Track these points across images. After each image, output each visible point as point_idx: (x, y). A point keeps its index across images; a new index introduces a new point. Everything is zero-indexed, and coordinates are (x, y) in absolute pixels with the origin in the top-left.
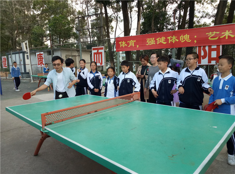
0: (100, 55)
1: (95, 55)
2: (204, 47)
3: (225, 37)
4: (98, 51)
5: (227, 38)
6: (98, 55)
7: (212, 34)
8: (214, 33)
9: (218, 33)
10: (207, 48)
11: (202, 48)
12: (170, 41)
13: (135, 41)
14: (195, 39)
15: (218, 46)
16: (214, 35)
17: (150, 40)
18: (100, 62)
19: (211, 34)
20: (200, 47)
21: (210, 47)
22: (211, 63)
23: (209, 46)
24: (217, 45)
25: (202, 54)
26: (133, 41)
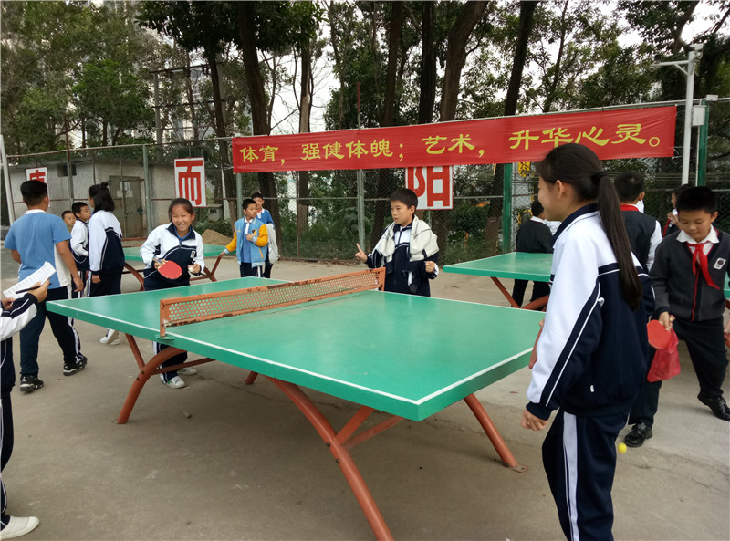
0: (195, 179)
1: (184, 179)
2: (420, 169)
3: (458, 147)
4: (189, 169)
5: (461, 151)
6: (189, 179)
7: (433, 141)
8: (438, 138)
9: (444, 138)
10: (424, 172)
11: (415, 171)
12: (351, 153)
13: (277, 149)
14: (401, 151)
15: (446, 168)
16: (436, 143)
17: (310, 149)
18: (196, 198)
19: (431, 141)
20: (411, 169)
21: (430, 169)
22: (432, 205)
23: (428, 168)
24: (443, 167)
25: (416, 185)
26: (272, 149)
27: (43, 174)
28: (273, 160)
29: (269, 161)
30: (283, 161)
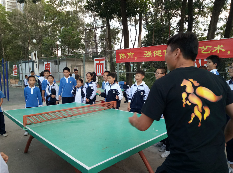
1: (97, 65)
2: (197, 60)
3: (217, 51)
4: (100, 62)
9: (210, 47)
10: (200, 61)
13: (134, 53)
16: (206, 49)
17: (147, 53)
18: (102, 72)
19: (203, 48)
26: (132, 53)
27: (49, 64)
28: (132, 58)
29: (130, 58)
30: (136, 58)
